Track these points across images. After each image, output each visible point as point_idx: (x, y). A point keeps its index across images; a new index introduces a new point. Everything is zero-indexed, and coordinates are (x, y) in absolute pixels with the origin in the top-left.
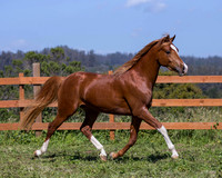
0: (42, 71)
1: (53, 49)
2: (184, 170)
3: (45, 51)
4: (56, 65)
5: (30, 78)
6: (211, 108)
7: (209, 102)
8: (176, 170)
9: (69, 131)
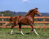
0: (4, 15)
1: (6, 11)
2: (33, 36)
3: (5, 11)
4: (7, 14)
5: (1, 17)
6: (39, 23)
7: (39, 22)
8: (32, 36)
9: (10, 28)
